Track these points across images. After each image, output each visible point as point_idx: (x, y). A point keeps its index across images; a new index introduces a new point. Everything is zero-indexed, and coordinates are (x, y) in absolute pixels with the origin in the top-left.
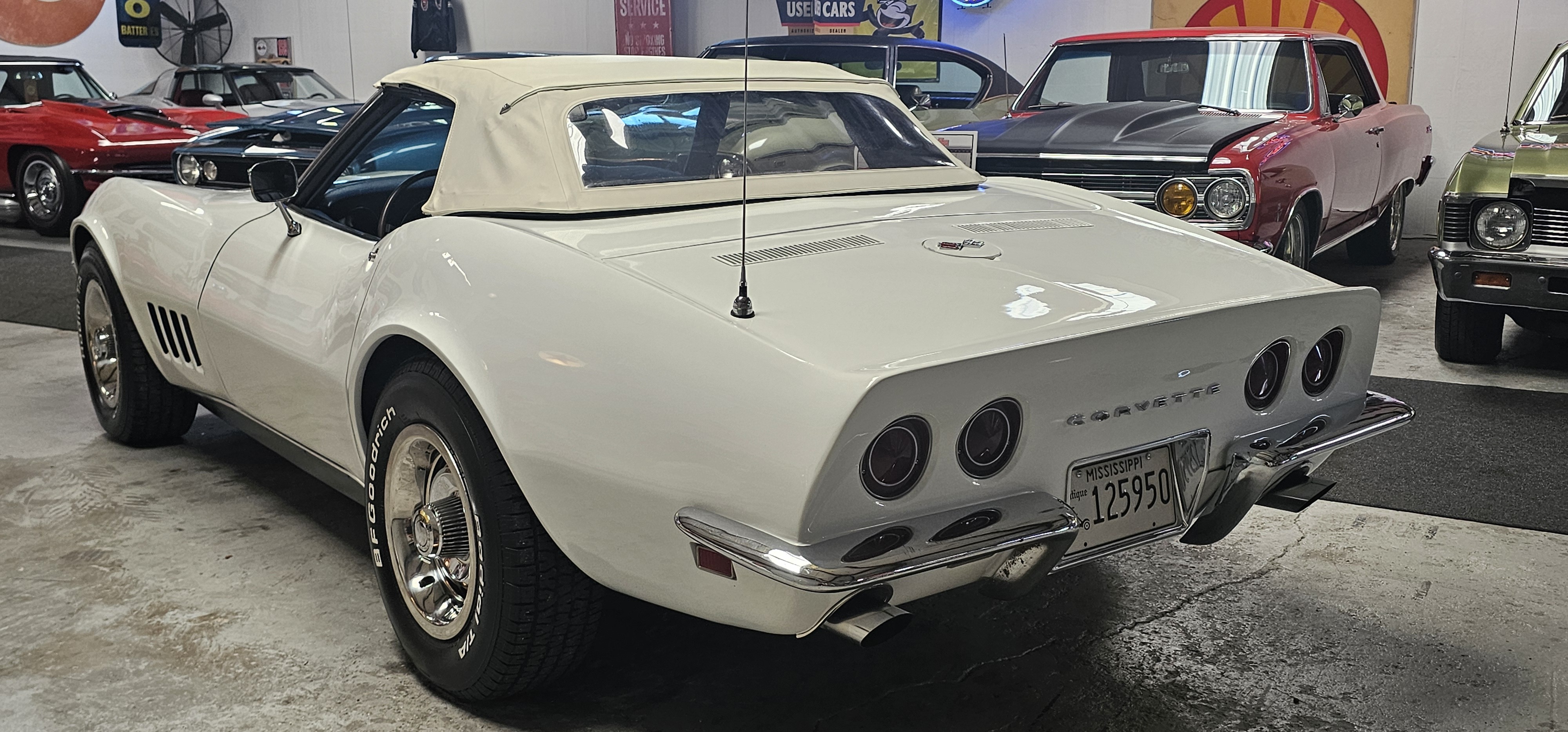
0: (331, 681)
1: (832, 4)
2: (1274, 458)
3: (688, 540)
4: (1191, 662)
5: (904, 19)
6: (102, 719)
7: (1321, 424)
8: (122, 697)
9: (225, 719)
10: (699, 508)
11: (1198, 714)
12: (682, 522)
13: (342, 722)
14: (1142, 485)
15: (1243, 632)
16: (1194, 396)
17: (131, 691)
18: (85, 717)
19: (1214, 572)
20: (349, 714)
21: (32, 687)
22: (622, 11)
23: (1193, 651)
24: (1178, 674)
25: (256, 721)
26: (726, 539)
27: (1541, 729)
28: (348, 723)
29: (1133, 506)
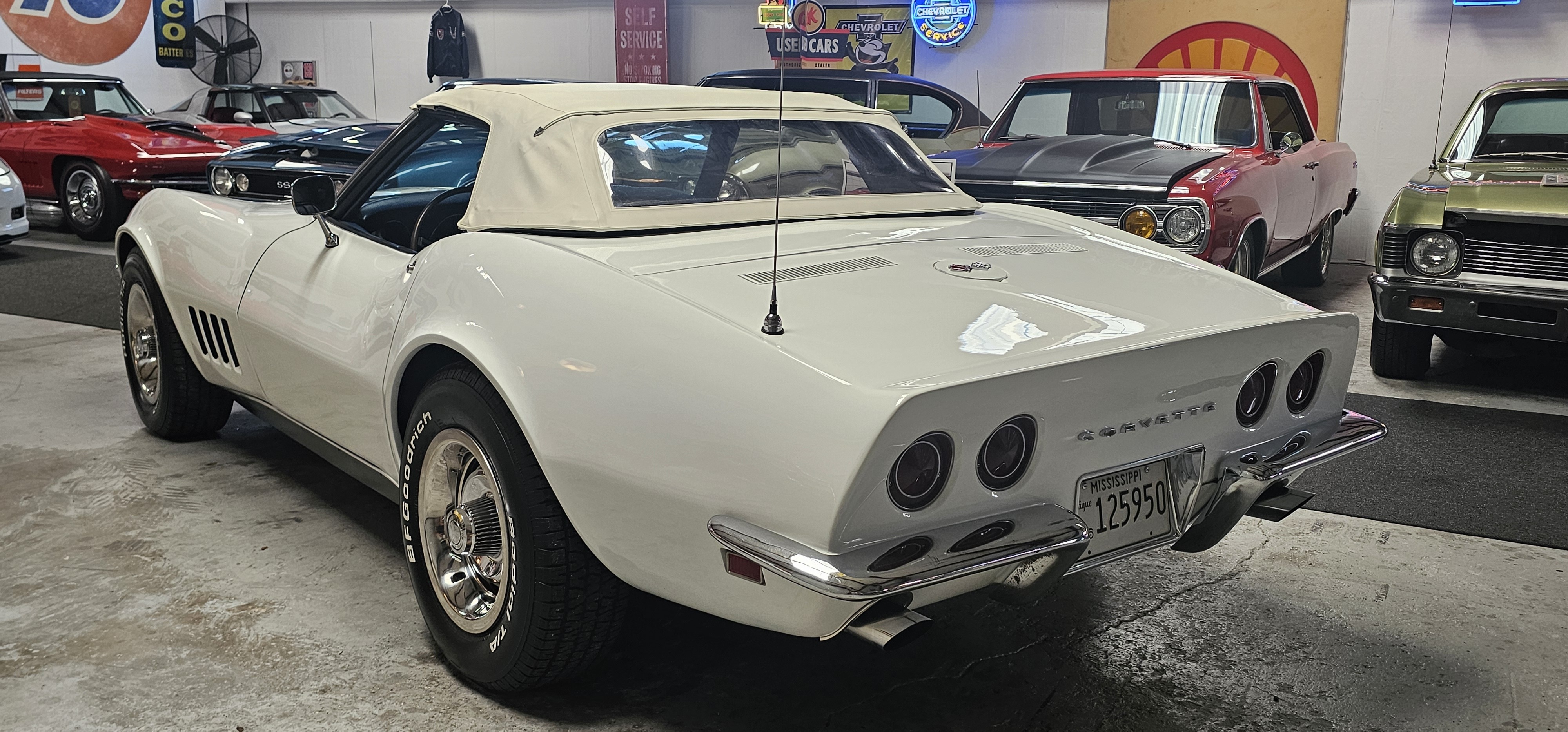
0: (366, 671)
1: (817, 41)
2: (1264, 472)
3: (718, 545)
4: (1175, 660)
5: (880, 56)
6: (146, 707)
7: (1301, 441)
8: (165, 685)
9: (264, 707)
10: (730, 516)
11: (1187, 711)
12: (714, 529)
13: (376, 712)
14: (1141, 496)
15: (1220, 631)
16: (1192, 414)
17: (173, 679)
18: (129, 705)
19: (1188, 573)
20: (384, 703)
21: (79, 674)
22: (622, 43)
23: (1175, 649)
24: (1164, 671)
25: (295, 710)
26: (758, 546)
27: (1505, 728)
28: (383, 712)
29: (1133, 516)
